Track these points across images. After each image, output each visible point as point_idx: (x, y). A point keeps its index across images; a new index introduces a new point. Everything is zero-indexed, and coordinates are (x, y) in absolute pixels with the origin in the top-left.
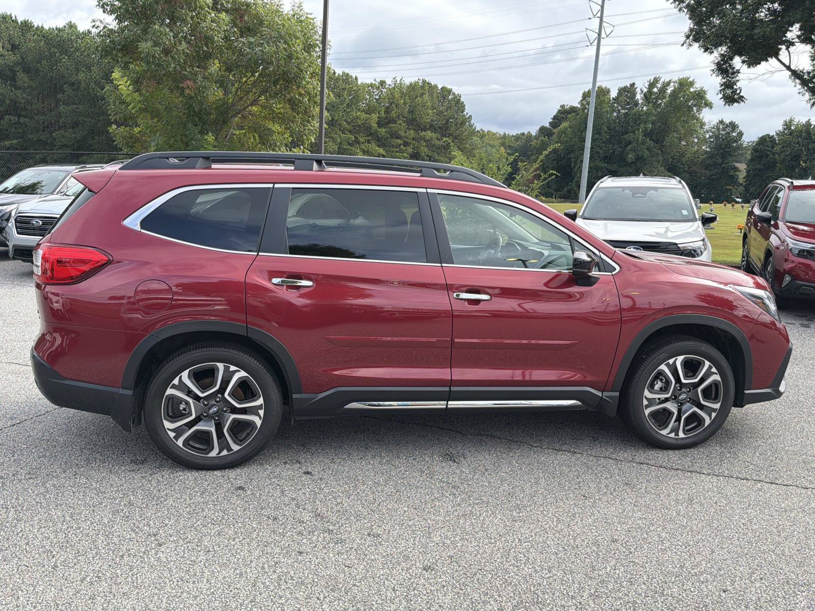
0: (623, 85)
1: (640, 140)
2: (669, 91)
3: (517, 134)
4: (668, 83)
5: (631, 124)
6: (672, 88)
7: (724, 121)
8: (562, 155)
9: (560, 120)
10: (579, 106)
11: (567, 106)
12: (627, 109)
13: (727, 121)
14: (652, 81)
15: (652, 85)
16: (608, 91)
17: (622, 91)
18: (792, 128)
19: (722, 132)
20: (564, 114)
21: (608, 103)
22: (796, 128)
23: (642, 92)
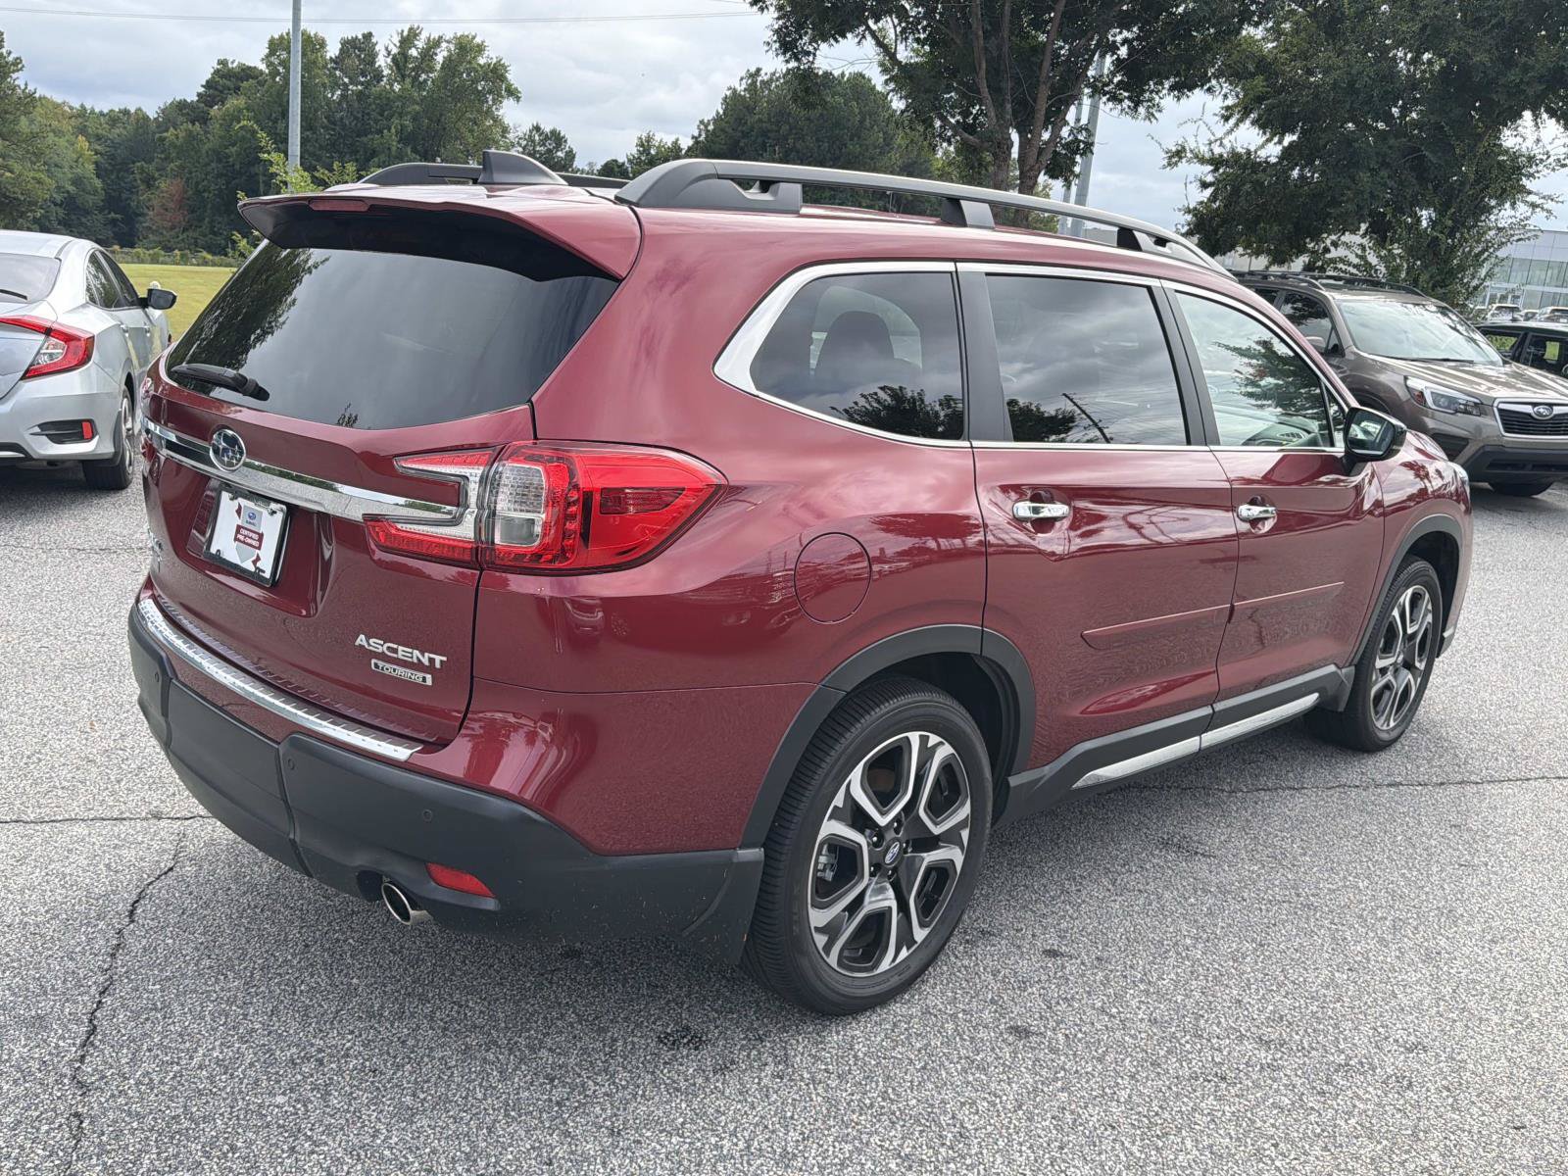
0: (349, 35)
1: (394, 149)
2: (440, 58)
3: (111, 111)
4: (437, 43)
5: (374, 115)
6: (445, 54)
7: (542, 127)
8: (237, 167)
9: (221, 92)
10: (263, 67)
11: (233, 62)
12: (362, 84)
13: (547, 128)
14: (405, 33)
15: (407, 41)
16: (323, 44)
17: (349, 46)
18: (653, 152)
19: (538, 148)
20: (227, 81)
21: (325, 67)
22: (657, 153)
23: (389, 53)
